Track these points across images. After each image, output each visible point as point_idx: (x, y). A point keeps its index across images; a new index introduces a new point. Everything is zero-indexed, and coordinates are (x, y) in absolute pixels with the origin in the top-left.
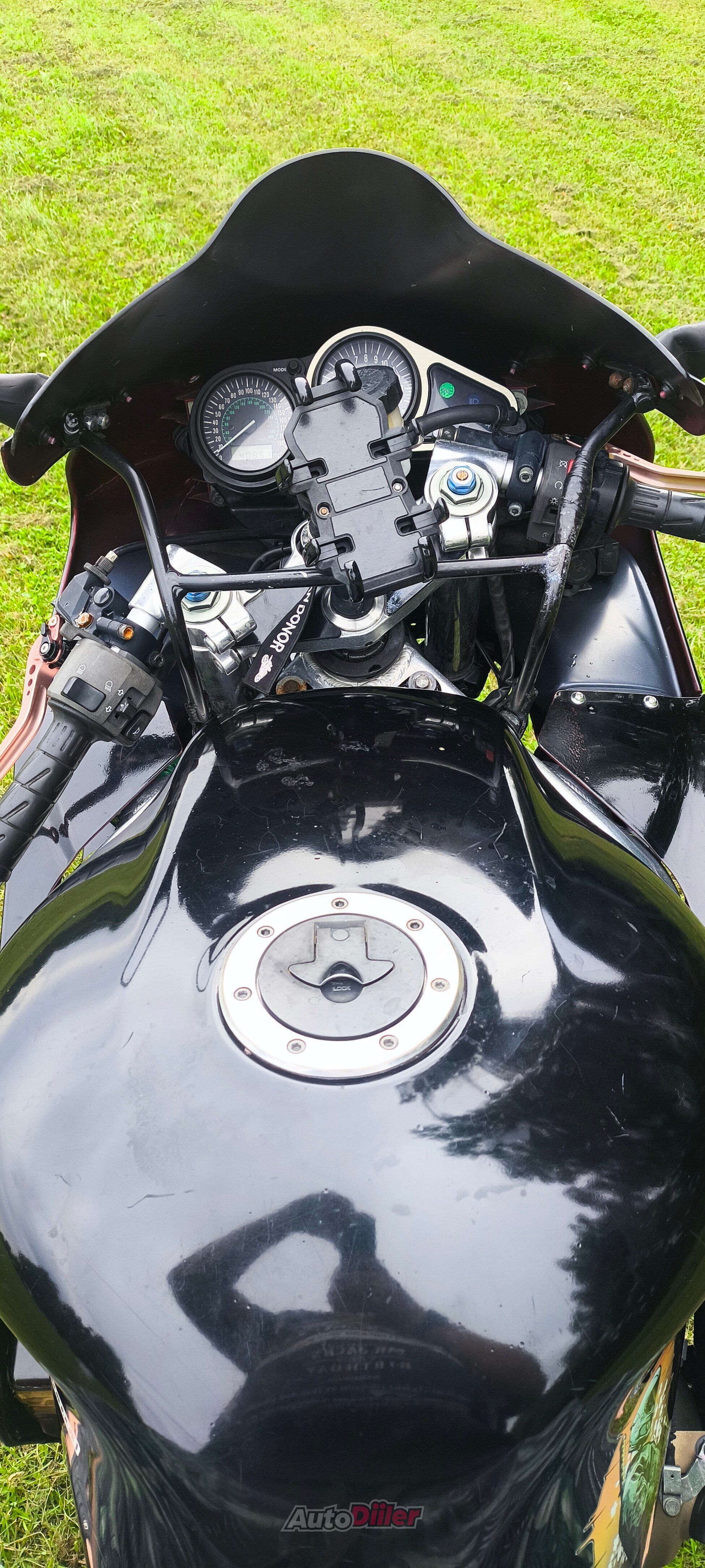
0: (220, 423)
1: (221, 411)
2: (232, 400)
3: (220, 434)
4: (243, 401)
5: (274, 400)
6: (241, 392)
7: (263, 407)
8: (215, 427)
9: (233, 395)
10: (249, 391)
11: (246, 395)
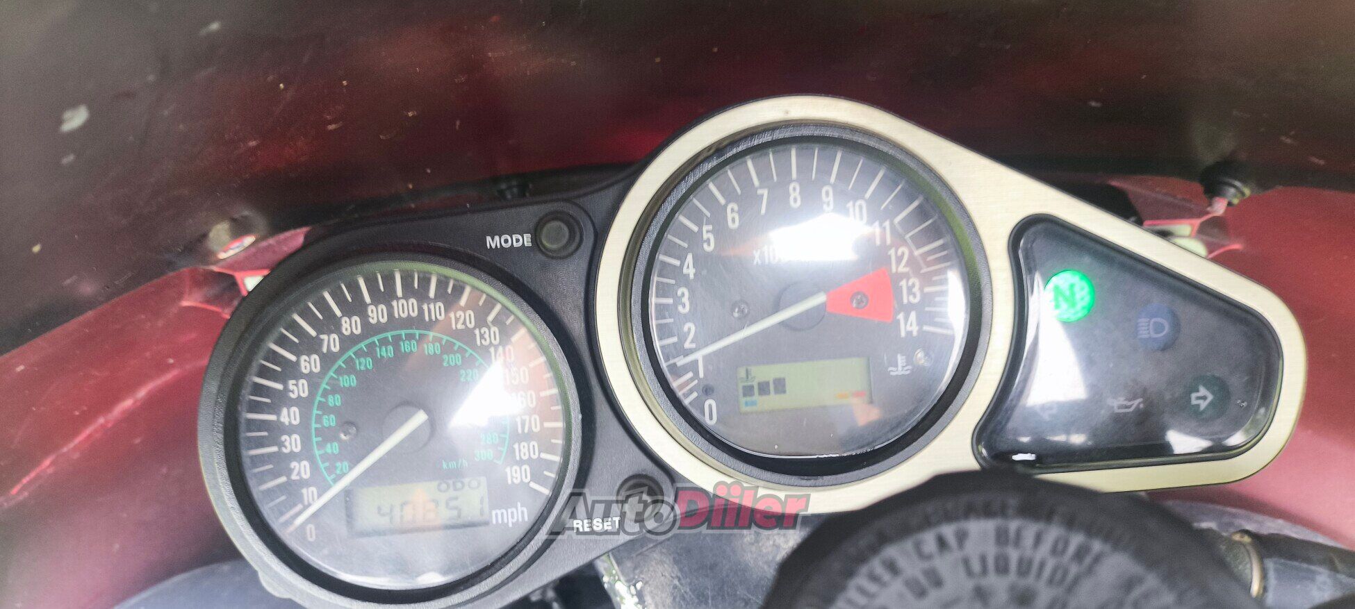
0: (305, 417)
1: (310, 377)
2: (348, 342)
3: (306, 454)
4: (384, 342)
5: (491, 334)
6: (377, 314)
7: (454, 359)
8: (290, 430)
9: (351, 325)
10: (405, 308)
11: (393, 322)
